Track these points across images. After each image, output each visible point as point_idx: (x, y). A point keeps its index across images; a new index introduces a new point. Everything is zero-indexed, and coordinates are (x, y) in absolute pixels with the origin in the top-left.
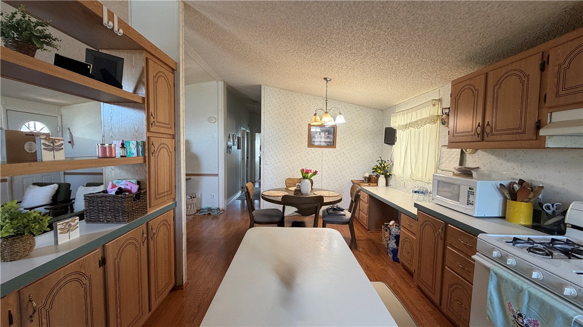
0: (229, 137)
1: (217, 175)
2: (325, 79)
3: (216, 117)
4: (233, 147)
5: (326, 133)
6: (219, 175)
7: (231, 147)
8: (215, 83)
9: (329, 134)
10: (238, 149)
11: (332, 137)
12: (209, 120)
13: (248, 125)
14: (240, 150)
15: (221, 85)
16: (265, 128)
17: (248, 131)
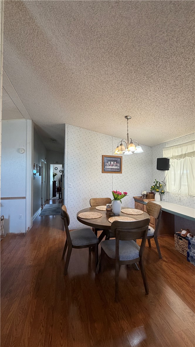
0: (34, 165)
1: (25, 198)
2: (126, 117)
3: (25, 149)
4: (36, 174)
5: (115, 162)
6: (27, 197)
7: (35, 174)
8: (23, 120)
9: (117, 163)
10: (40, 175)
11: (119, 165)
12: (18, 150)
13: (46, 158)
14: (41, 176)
15: (29, 123)
16: (69, 158)
17: (45, 163)
